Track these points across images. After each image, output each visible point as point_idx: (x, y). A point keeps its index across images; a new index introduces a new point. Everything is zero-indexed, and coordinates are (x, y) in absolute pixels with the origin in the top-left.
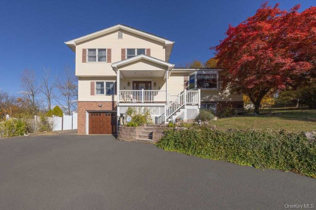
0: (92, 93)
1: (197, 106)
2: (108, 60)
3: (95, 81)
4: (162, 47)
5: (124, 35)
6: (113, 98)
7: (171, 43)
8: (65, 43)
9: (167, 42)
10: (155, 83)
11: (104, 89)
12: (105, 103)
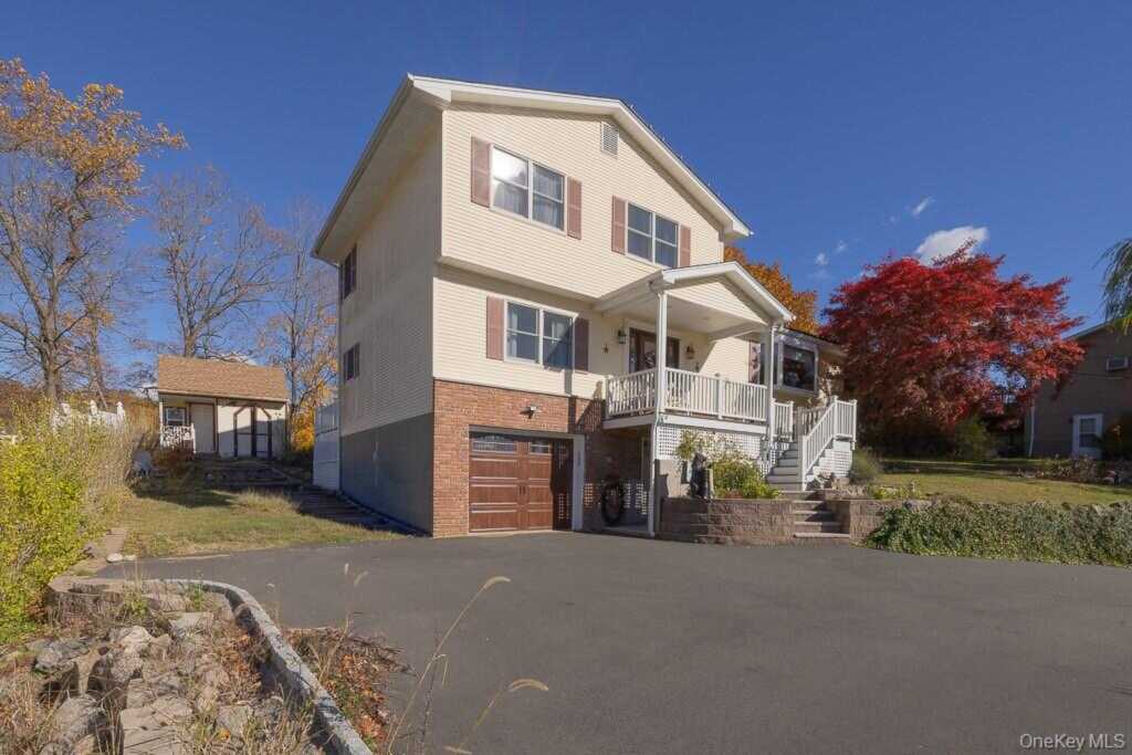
0: (493, 352)
1: (848, 444)
2: (570, 228)
3: (507, 299)
4: (717, 234)
5: (621, 143)
6: (568, 384)
7: (744, 231)
8: (411, 77)
9: (739, 228)
10: (690, 350)
11: (538, 337)
12: (546, 398)
